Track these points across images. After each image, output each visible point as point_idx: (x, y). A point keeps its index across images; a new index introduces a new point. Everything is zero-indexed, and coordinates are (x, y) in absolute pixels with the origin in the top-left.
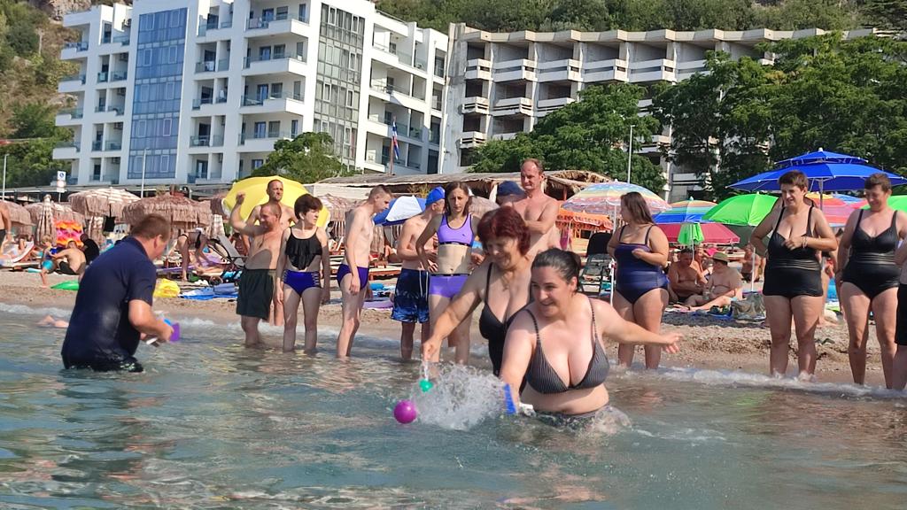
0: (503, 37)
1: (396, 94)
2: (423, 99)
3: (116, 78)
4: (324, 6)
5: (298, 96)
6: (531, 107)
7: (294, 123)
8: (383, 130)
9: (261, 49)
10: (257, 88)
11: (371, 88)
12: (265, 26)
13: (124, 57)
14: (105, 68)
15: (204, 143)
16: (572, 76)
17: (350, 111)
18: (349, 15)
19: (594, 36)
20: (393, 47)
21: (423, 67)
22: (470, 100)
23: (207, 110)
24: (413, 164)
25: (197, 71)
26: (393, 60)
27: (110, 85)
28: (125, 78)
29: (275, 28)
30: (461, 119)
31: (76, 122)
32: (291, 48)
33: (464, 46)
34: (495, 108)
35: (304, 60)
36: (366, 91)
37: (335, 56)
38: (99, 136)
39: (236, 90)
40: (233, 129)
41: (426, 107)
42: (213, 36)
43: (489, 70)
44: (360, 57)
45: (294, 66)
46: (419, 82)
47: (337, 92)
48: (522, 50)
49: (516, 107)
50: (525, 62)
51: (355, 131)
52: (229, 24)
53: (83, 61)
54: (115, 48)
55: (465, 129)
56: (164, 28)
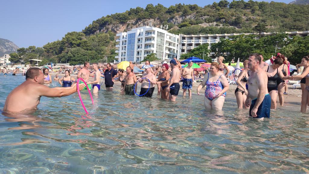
0: (188, 36)
1: (170, 46)
2: (175, 47)
3: (125, 44)
4: (158, 32)
5: (153, 47)
6: (193, 48)
7: (153, 51)
8: (169, 53)
9: (147, 39)
10: (147, 46)
11: (166, 45)
12: (148, 35)
13: (126, 41)
14: (123, 43)
15: (138, 55)
16: (200, 42)
17: (162, 49)
18: (162, 33)
19: (204, 35)
20: (170, 38)
21: (175, 41)
22: (182, 47)
23: (139, 50)
25: (137, 43)
26: (170, 40)
27: (124, 46)
28: (126, 44)
29: (150, 36)
30: (181, 50)
31: (118, 52)
32: (152, 39)
33: (182, 38)
34: (187, 48)
35: (154, 41)
36: (165, 46)
37: (159, 40)
38: (122, 54)
39: (143, 46)
40: (143, 53)
41: (175, 48)
42: (140, 37)
43: (186, 42)
44: (164, 40)
45: (152, 42)
46: (174, 44)
47: (160, 46)
48: (191, 38)
49: (190, 48)
50: (192, 40)
51: (163, 53)
52: (142, 35)
53: (119, 42)
54: (124, 40)
55: (182, 52)
56: (132, 36)
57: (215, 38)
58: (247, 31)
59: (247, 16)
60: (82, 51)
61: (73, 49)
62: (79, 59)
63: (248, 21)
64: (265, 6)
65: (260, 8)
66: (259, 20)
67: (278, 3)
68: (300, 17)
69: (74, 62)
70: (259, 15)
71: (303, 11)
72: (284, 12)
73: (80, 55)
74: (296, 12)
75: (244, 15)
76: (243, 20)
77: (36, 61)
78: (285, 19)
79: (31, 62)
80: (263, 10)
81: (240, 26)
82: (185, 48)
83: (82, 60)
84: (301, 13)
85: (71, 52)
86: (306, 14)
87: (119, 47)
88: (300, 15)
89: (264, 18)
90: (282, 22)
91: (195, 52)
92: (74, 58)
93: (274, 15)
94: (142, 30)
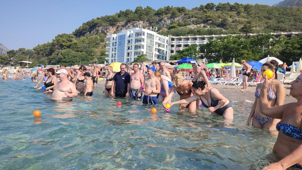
0: (177, 37)
1: (160, 47)
2: (164, 48)
4: (147, 33)
5: (143, 48)
6: (181, 49)
7: (143, 53)
8: (158, 53)
9: (137, 41)
10: (137, 47)
11: (156, 46)
12: (138, 37)
13: (116, 43)
14: (113, 44)
15: (128, 56)
16: (189, 43)
17: (151, 51)
18: (152, 34)
19: (193, 37)
20: (159, 39)
21: (164, 43)
22: (172, 48)
23: (129, 51)
24: (163, 59)
25: (127, 44)
26: (159, 42)
27: (114, 47)
28: (116, 46)
29: (139, 37)
30: (170, 51)
31: (109, 53)
32: (142, 40)
33: (171, 39)
34: (176, 49)
35: (144, 42)
36: (154, 47)
37: (149, 41)
38: (112, 56)
39: (133, 47)
40: (133, 54)
41: (165, 49)
42: (130, 39)
43: (175, 43)
44: (153, 41)
45: (142, 43)
46: (164, 45)
47: (150, 47)
48: (180, 39)
49: (179, 49)
50: (181, 41)
51: (153, 54)
52: (132, 37)
53: (110, 43)
54: (115, 41)
55: (171, 53)
56: (122, 38)
57: (204, 39)
58: (233, 32)
59: (233, 18)
60: (73, 52)
61: (63, 51)
62: (69, 60)
63: (234, 23)
64: (249, 8)
65: (245, 10)
66: (245, 21)
67: (262, 5)
68: (283, 19)
69: (64, 64)
70: (244, 17)
71: (286, 13)
72: (268, 14)
73: (70, 56)
74: (279, 14)
75: (230, 17)
76: (229, 22)
77: (26, 63)
78: (269, 21)
79: (21, 64)
80: (248, 12)
81: (226, 27)
82: (174, 49)
83: (72, 62)
84: (284, 15)
85: (61, 54)
86: (288, 16)
87: (109, 49)
88: (283, 17)
89: (250, 19)
90: (266, 23)
91: (184, 53)
92: (64, 60)
93: (259, 17)
94: (132, 32)
